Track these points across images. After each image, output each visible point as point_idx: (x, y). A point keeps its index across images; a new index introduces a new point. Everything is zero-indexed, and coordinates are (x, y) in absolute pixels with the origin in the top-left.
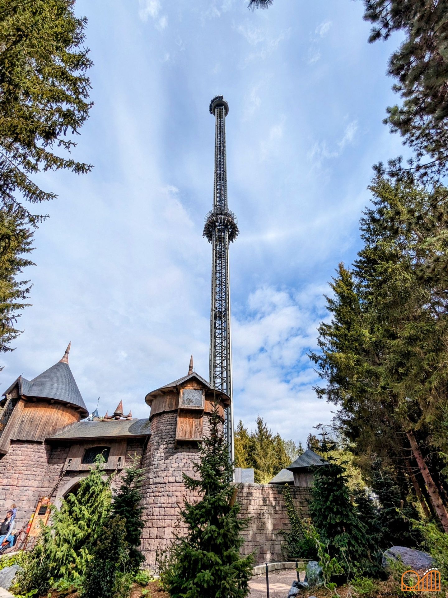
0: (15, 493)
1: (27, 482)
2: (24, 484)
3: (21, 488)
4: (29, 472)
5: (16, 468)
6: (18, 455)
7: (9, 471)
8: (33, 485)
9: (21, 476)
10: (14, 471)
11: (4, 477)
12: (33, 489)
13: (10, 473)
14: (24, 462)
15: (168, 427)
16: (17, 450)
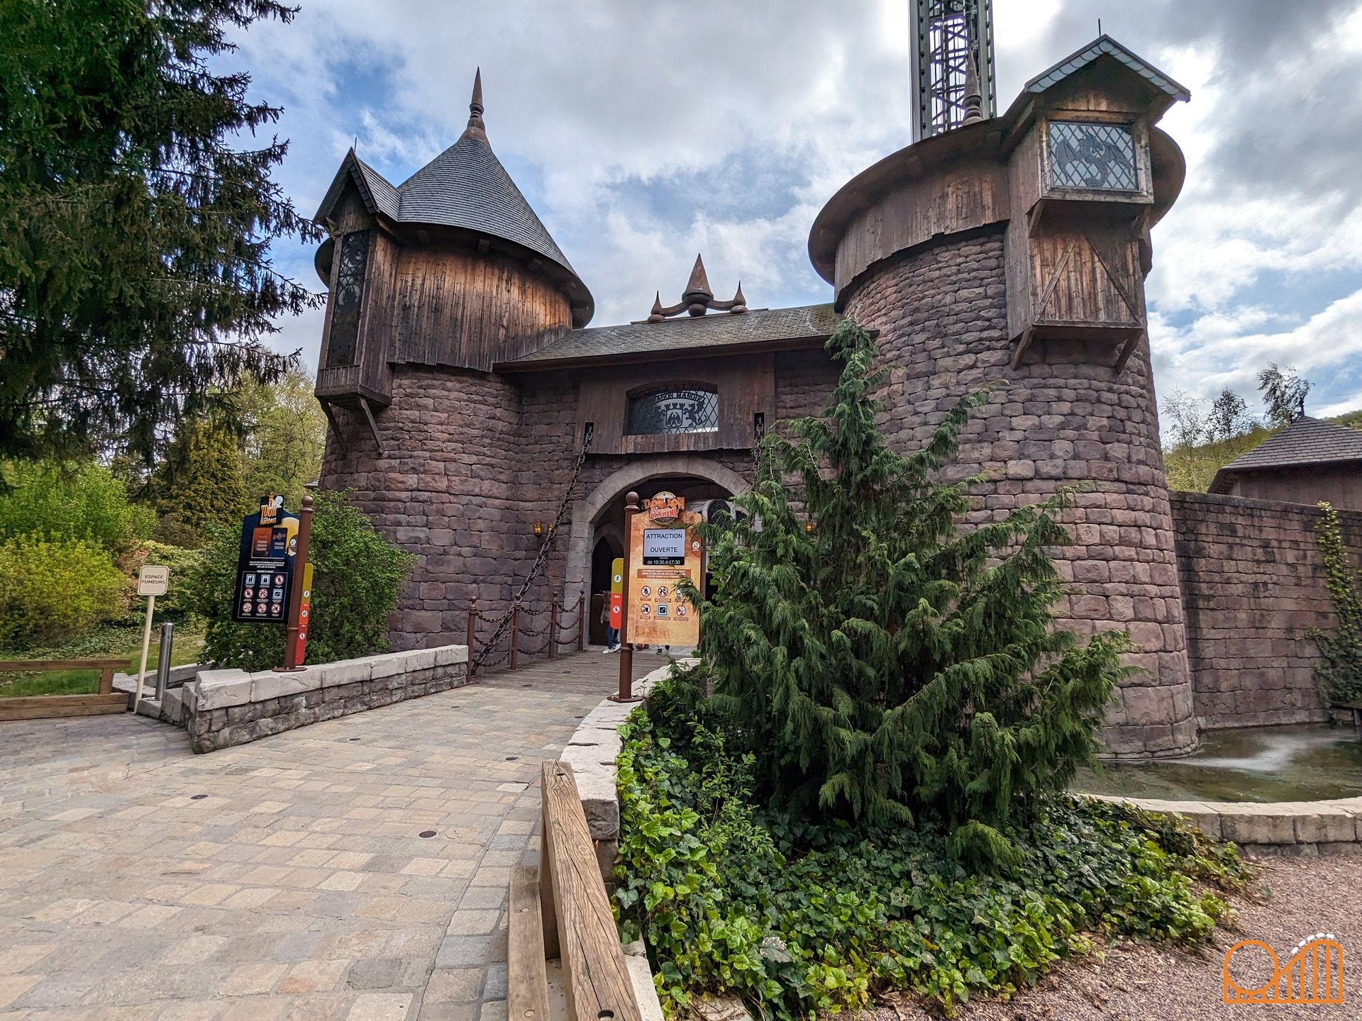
0: (450, 509)
1: (475, 485)
2: (467, 487)
3: (465, 499)
4: (474, 458)
5: (430, 444)
6: (425, 407)
7: (415, 453)
8: (495, 492)
9: (452, 466)
10: (428, 454)
11: (406, 468)
12: (497, 502)
13: (418, 457)
14: (451, 429)
15: (964, 293)
16: (417, 395)
